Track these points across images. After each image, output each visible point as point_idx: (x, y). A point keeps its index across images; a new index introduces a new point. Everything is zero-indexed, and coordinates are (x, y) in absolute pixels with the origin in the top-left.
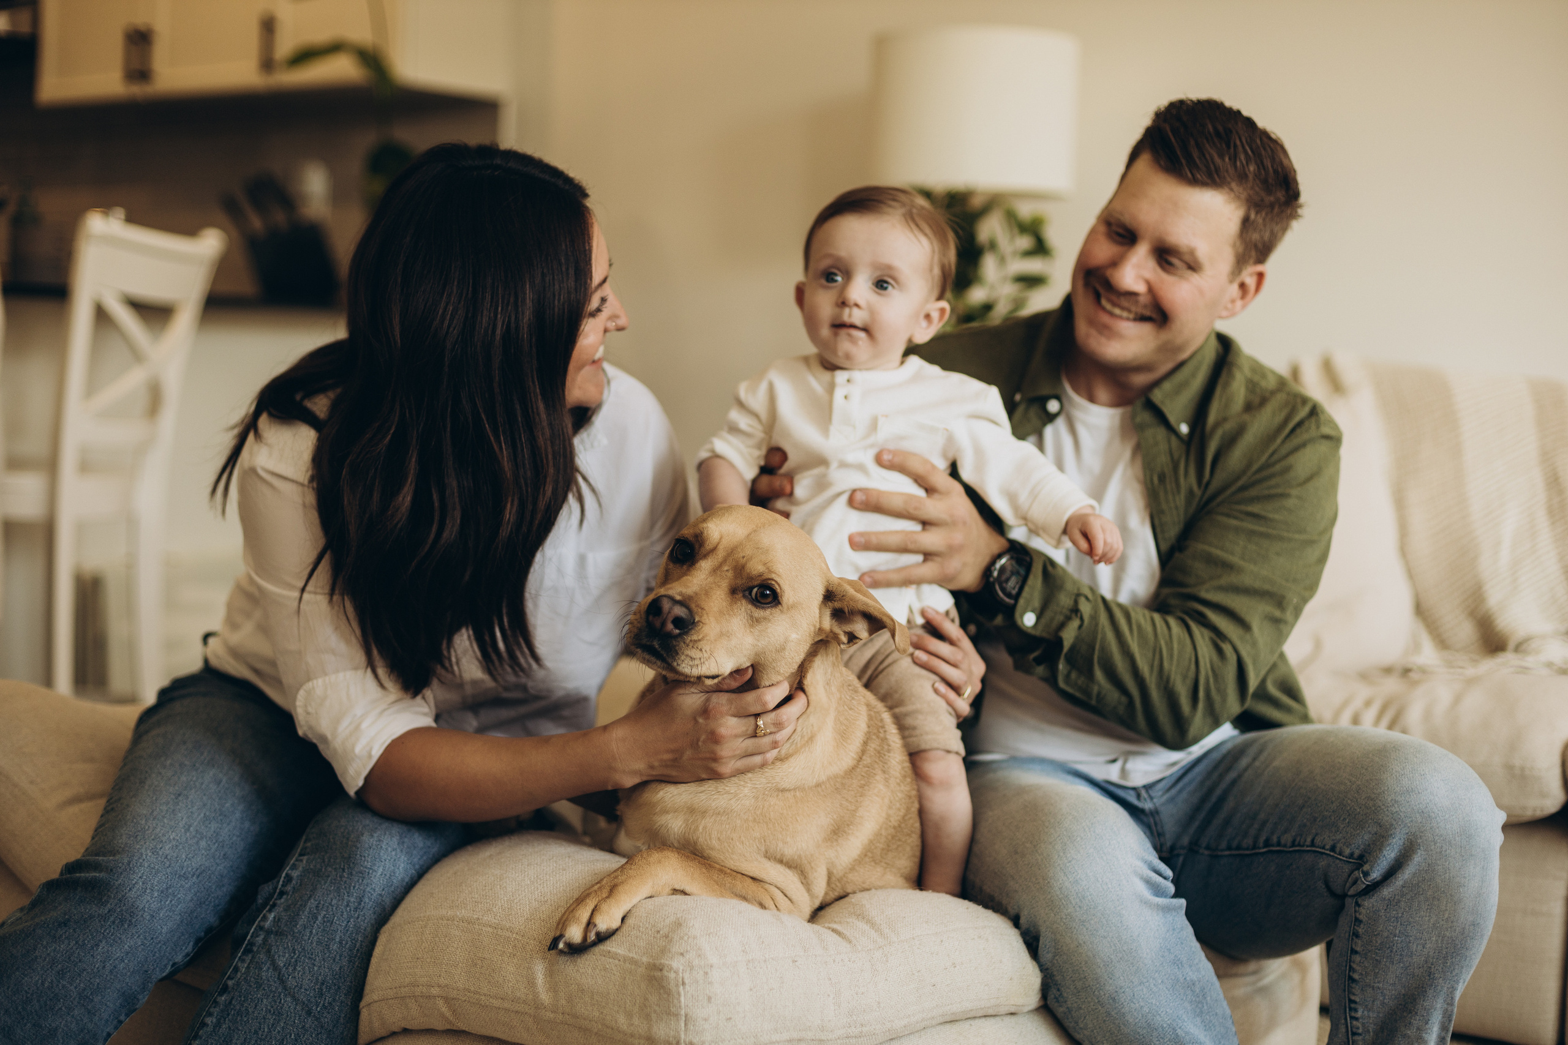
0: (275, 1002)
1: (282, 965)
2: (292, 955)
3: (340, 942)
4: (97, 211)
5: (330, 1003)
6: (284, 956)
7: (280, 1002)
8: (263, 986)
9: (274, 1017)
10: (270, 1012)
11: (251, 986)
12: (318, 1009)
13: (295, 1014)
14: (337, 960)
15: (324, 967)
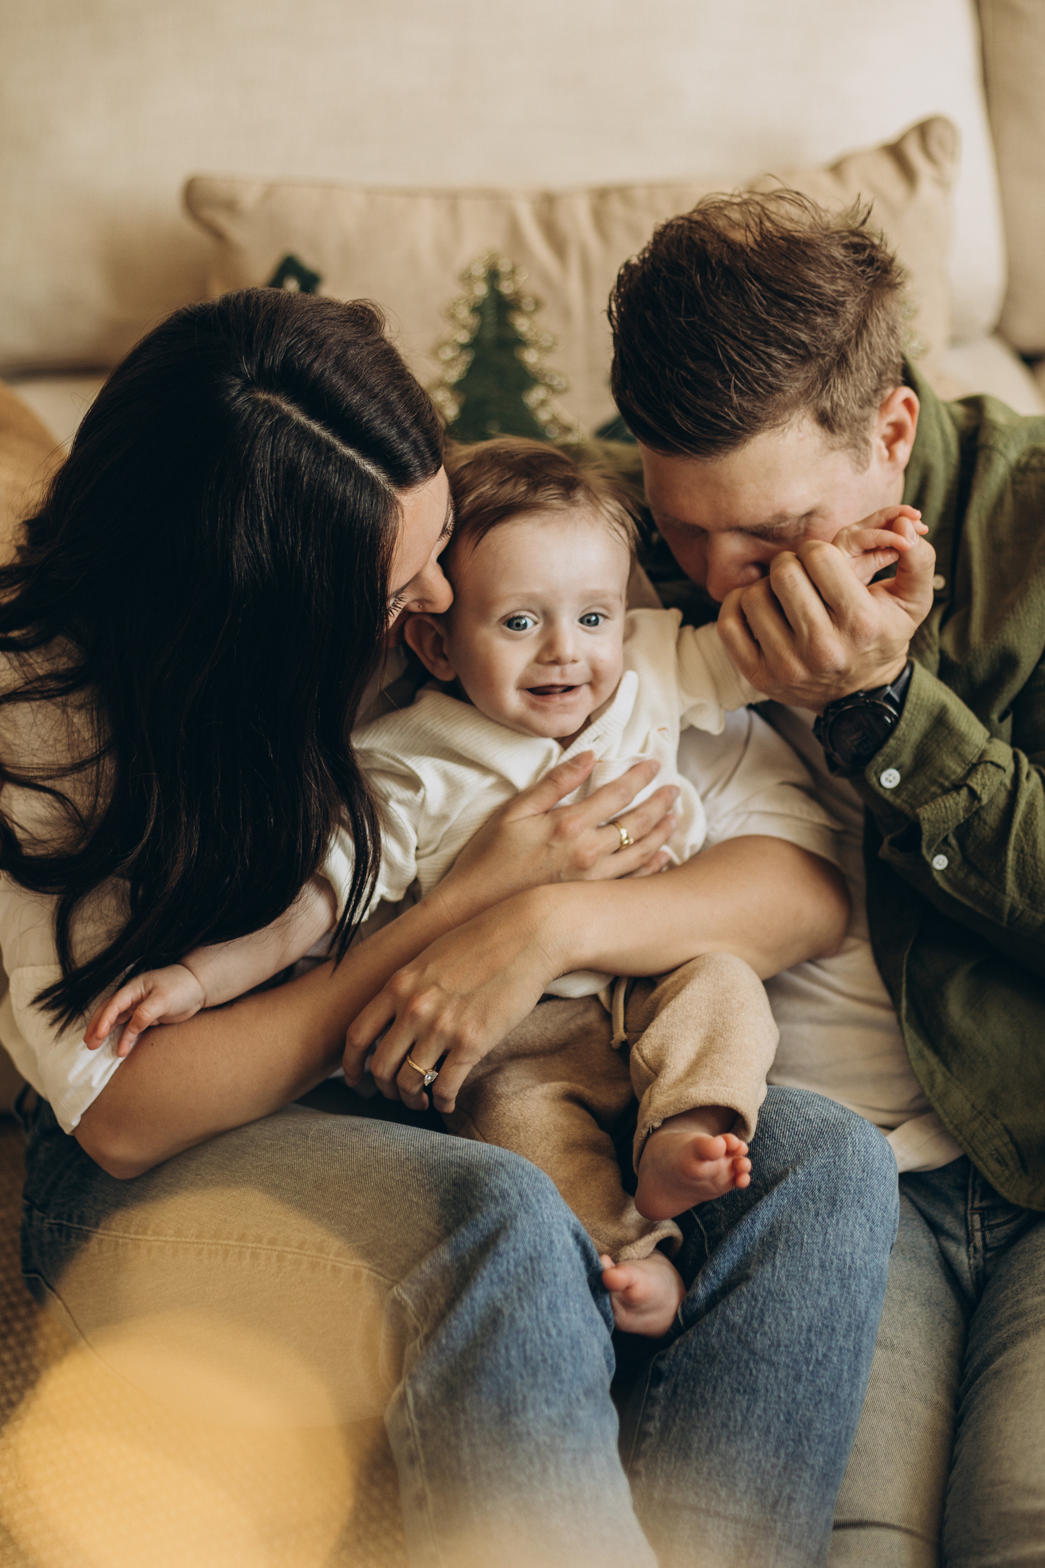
0: (743, 1376)
1: (740, 1321)
2: (753, 1303)
3: (822, 1266)
5: (825, 1356)
7: (751, 1374)
8: (718, 1358)
9: (747, 1397)
10: (738, 1391)
11: (699, 1362)
12: (811, 1368)
13: (779, 1385)
14: (822, 1292)
15: (807, 1307)
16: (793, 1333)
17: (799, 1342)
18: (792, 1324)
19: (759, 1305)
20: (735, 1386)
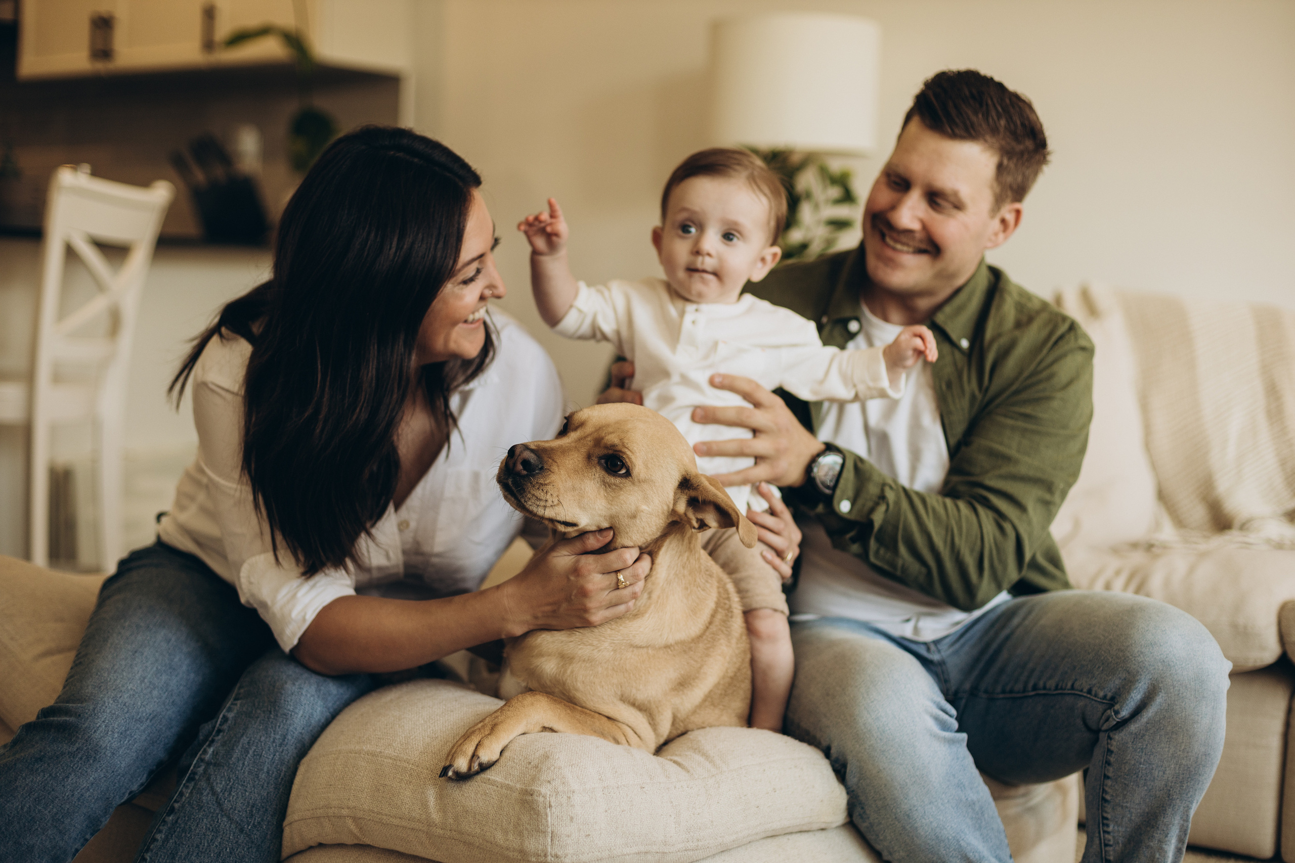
0: (214, 821)
1: (219, 791)
2: (228, 782)
3: (268, 773)
4: (67, 167)
5: (259, 823)
6: (221, 784)
9: (212, 834)
13: (230, 831)
16: (244, 804)
17: (246, 811)
18: (245, 800)
19: (231, 784)
20: (208, 826)
